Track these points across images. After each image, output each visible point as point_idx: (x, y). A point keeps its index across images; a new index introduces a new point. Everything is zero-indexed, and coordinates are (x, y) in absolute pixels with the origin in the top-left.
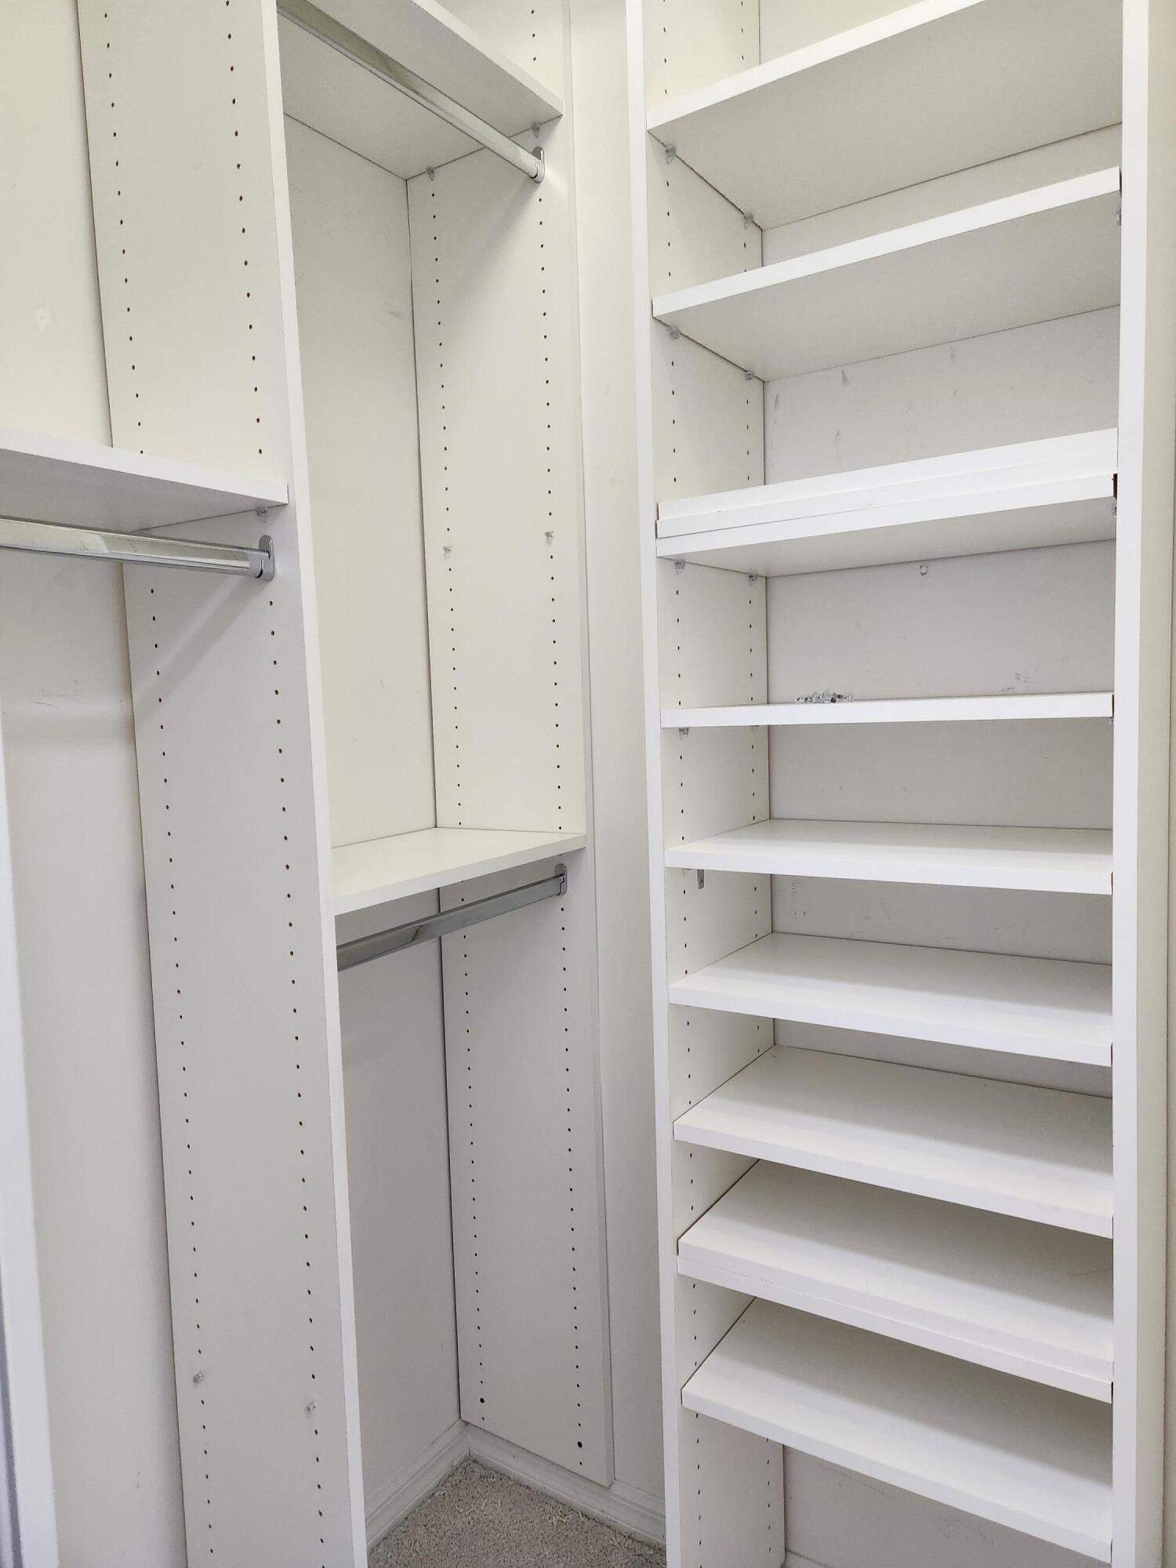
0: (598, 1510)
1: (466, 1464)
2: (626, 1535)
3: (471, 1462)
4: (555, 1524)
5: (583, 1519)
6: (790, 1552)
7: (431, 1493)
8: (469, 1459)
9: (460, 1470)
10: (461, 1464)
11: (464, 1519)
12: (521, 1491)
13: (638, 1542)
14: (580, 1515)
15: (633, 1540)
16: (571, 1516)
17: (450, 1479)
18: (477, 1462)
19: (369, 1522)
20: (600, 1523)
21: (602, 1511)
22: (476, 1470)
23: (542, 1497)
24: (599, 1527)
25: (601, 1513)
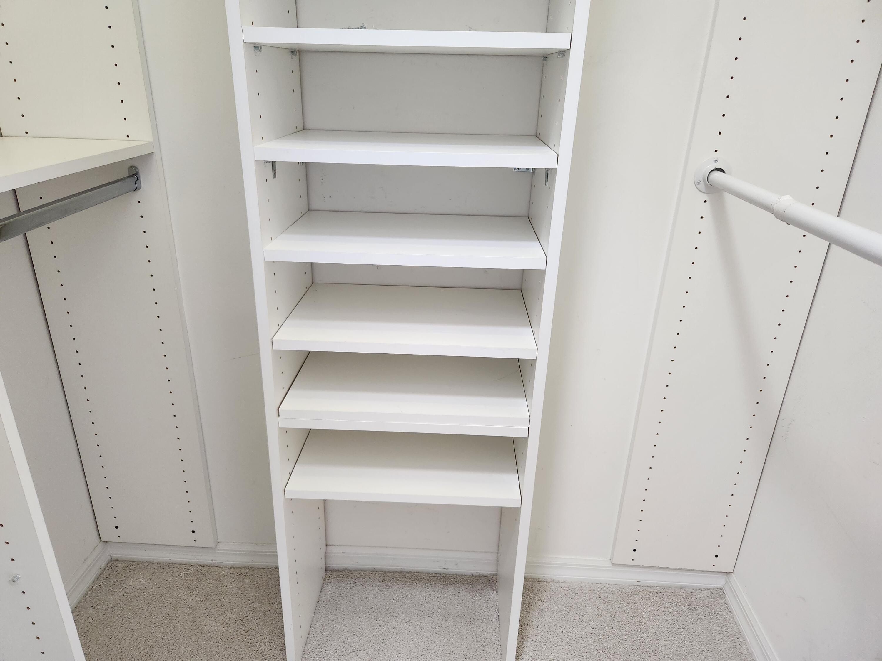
0: (210, 560)
1: (110, 564)
2: (229, 567)
3: (113, 563)
4: (183, 576)
5: (200, 568)
6: (328, 545)
7: (90, 587)
8: (112, 561)
9: (107, 568)
10: (107, 565)
11: (120, 594)
12: (155, 567)
13: (237, 568)
14: (198, 566)
15: (234, 568)
16: (192, 569)
17: (102, 576)
18: (118, 561)
19: (69, 595)
20: (211, 566)
21: (211, 560)
22: (119, 565)
23: (170, 565)
24: (211, 569)
25: (211, 561)
